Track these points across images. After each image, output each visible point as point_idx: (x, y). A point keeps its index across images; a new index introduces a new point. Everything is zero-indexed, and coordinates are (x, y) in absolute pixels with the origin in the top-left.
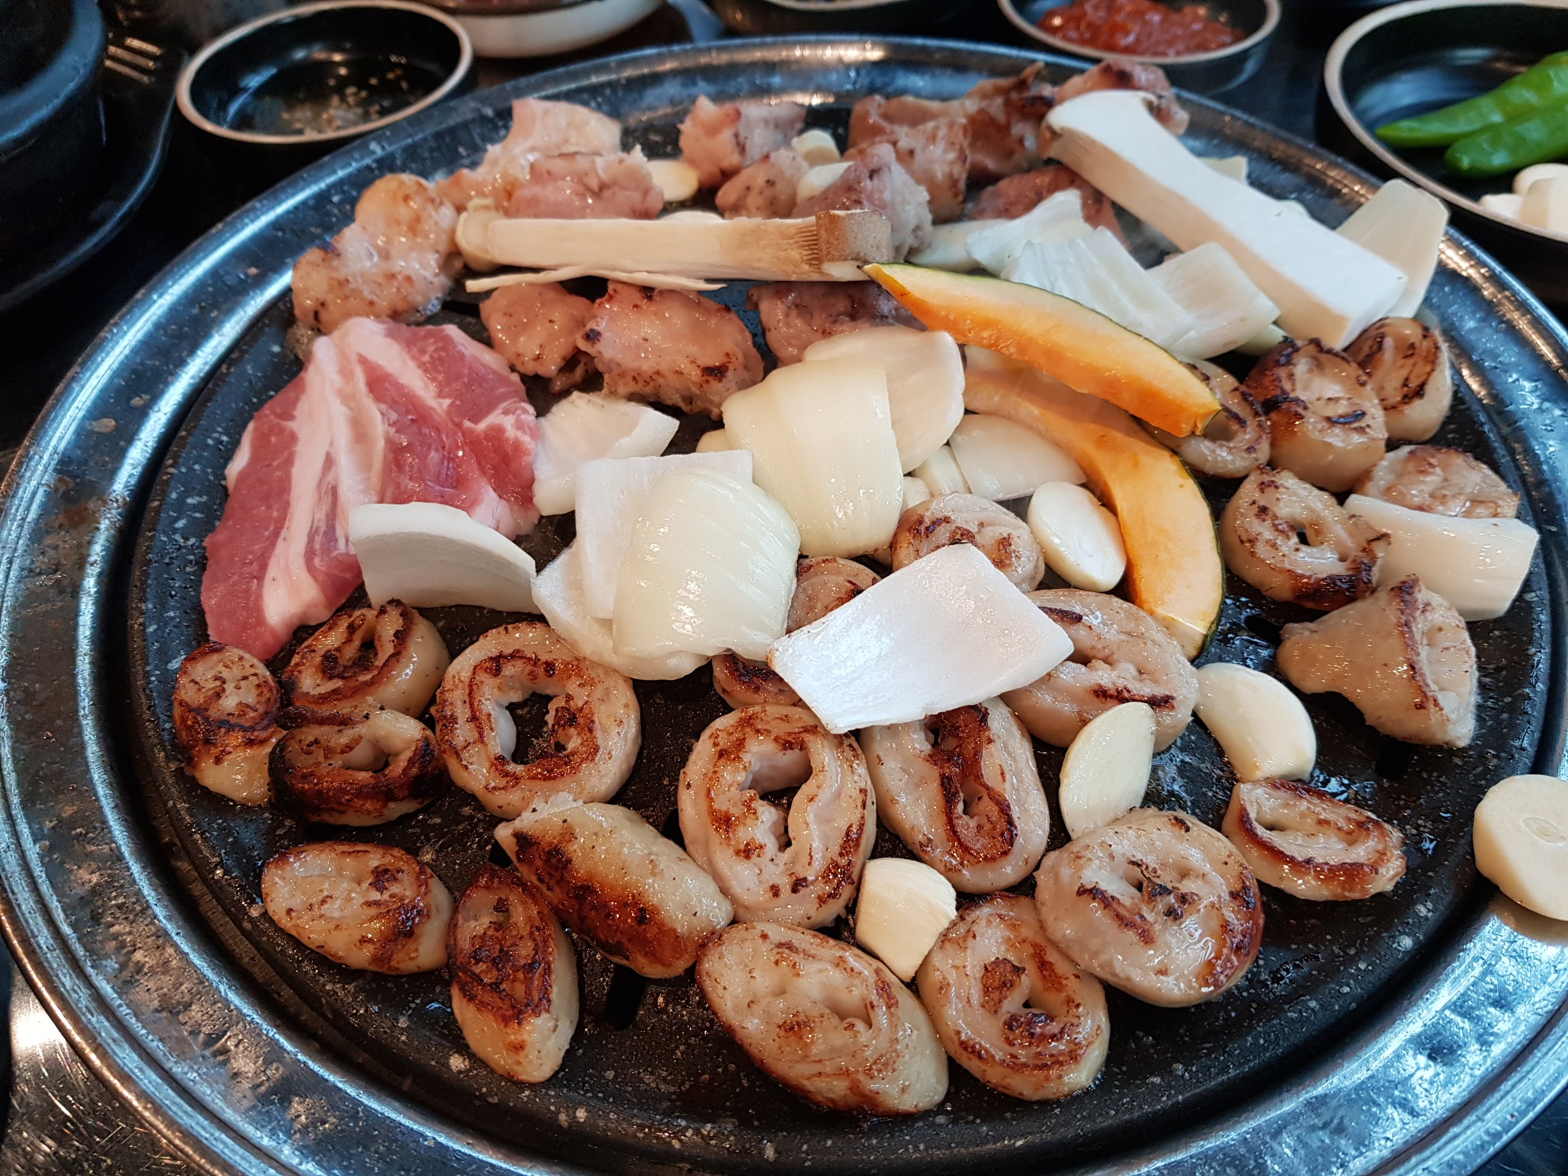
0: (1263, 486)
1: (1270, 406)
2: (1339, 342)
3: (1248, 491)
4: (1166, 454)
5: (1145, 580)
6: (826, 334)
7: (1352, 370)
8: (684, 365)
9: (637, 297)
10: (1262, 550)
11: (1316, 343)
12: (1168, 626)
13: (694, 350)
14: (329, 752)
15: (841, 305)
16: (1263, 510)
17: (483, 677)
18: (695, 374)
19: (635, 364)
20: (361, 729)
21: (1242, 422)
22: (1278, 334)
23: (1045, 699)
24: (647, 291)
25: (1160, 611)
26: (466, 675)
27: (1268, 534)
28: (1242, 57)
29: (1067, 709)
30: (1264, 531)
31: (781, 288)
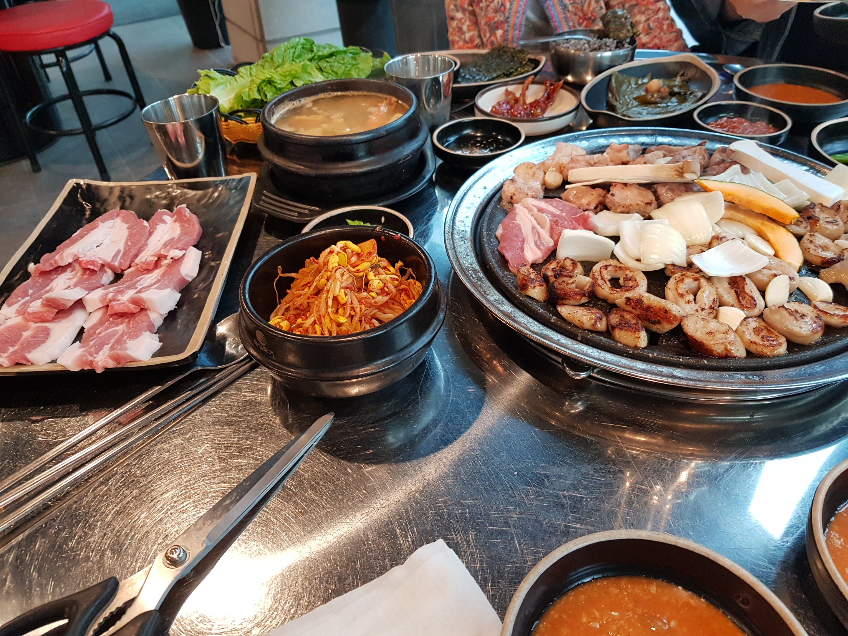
0: (811, 235)
1: (809, 218)
2: (829, 205)
3: (807, 237)
4: (782, 228)
5: (781, 253)
6: (680, 196)
7: (832, 212)
8: (639, 202)
9: (623, 186)
10: (812, 251)
11: (821, 204)
12: (790, 264)
13: (641, 199)
14: (567, 284)
15: (683, 188)
16: (811, 241)
17: (603, 270)
18: (643, 204)
19: (625, 202)
20: (575, 279)
21: (802, 222)
22: (809, 203)
23: (759, 276)
24: (625, 185)
25: (787, 261)
26: (598, 269)
27: (813, 247)
28: (779, 136)
29: (766, 279)
30: (812, 247)
31: (664, 184)
